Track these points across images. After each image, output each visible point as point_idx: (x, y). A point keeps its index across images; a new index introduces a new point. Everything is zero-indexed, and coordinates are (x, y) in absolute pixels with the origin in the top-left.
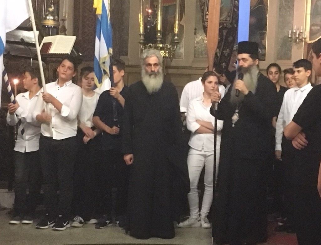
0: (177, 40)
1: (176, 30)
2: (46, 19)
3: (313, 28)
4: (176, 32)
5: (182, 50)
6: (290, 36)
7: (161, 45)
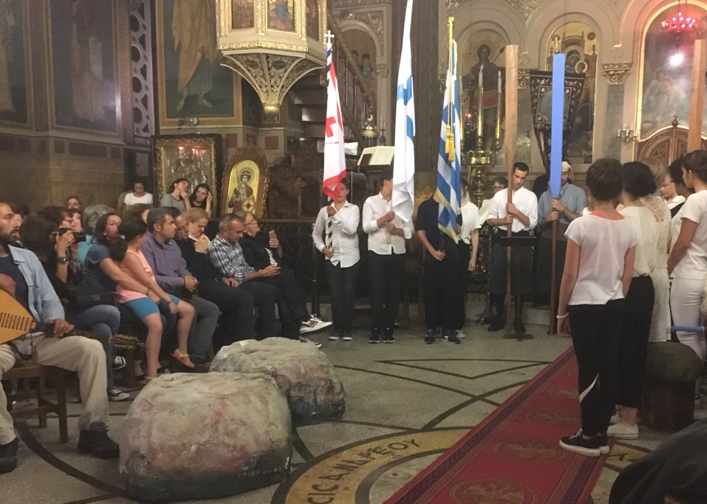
0: (498, 145)
1: (498, 135)
2: (365, 129)
3: (644, 125)
4: (498, 137)
6: (619, 135)
7: (482, 152)
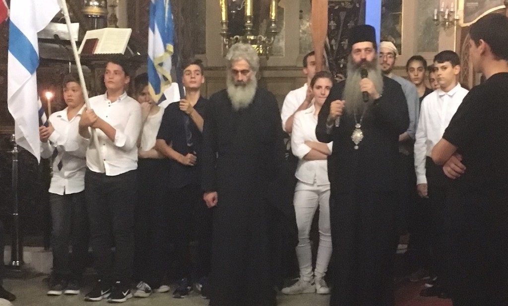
1: (273, 15)
5: (282, 44)
7: (252, 38)
